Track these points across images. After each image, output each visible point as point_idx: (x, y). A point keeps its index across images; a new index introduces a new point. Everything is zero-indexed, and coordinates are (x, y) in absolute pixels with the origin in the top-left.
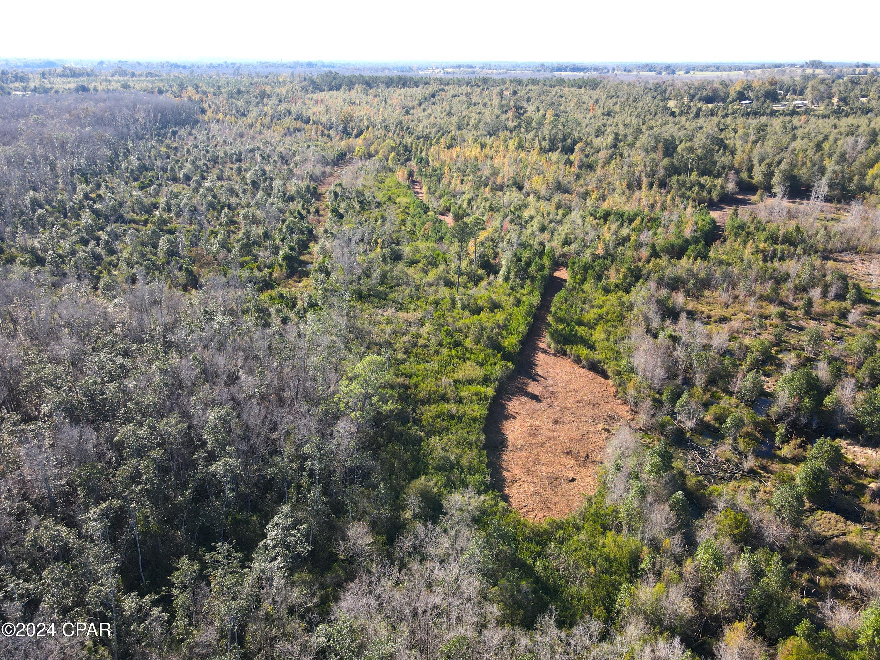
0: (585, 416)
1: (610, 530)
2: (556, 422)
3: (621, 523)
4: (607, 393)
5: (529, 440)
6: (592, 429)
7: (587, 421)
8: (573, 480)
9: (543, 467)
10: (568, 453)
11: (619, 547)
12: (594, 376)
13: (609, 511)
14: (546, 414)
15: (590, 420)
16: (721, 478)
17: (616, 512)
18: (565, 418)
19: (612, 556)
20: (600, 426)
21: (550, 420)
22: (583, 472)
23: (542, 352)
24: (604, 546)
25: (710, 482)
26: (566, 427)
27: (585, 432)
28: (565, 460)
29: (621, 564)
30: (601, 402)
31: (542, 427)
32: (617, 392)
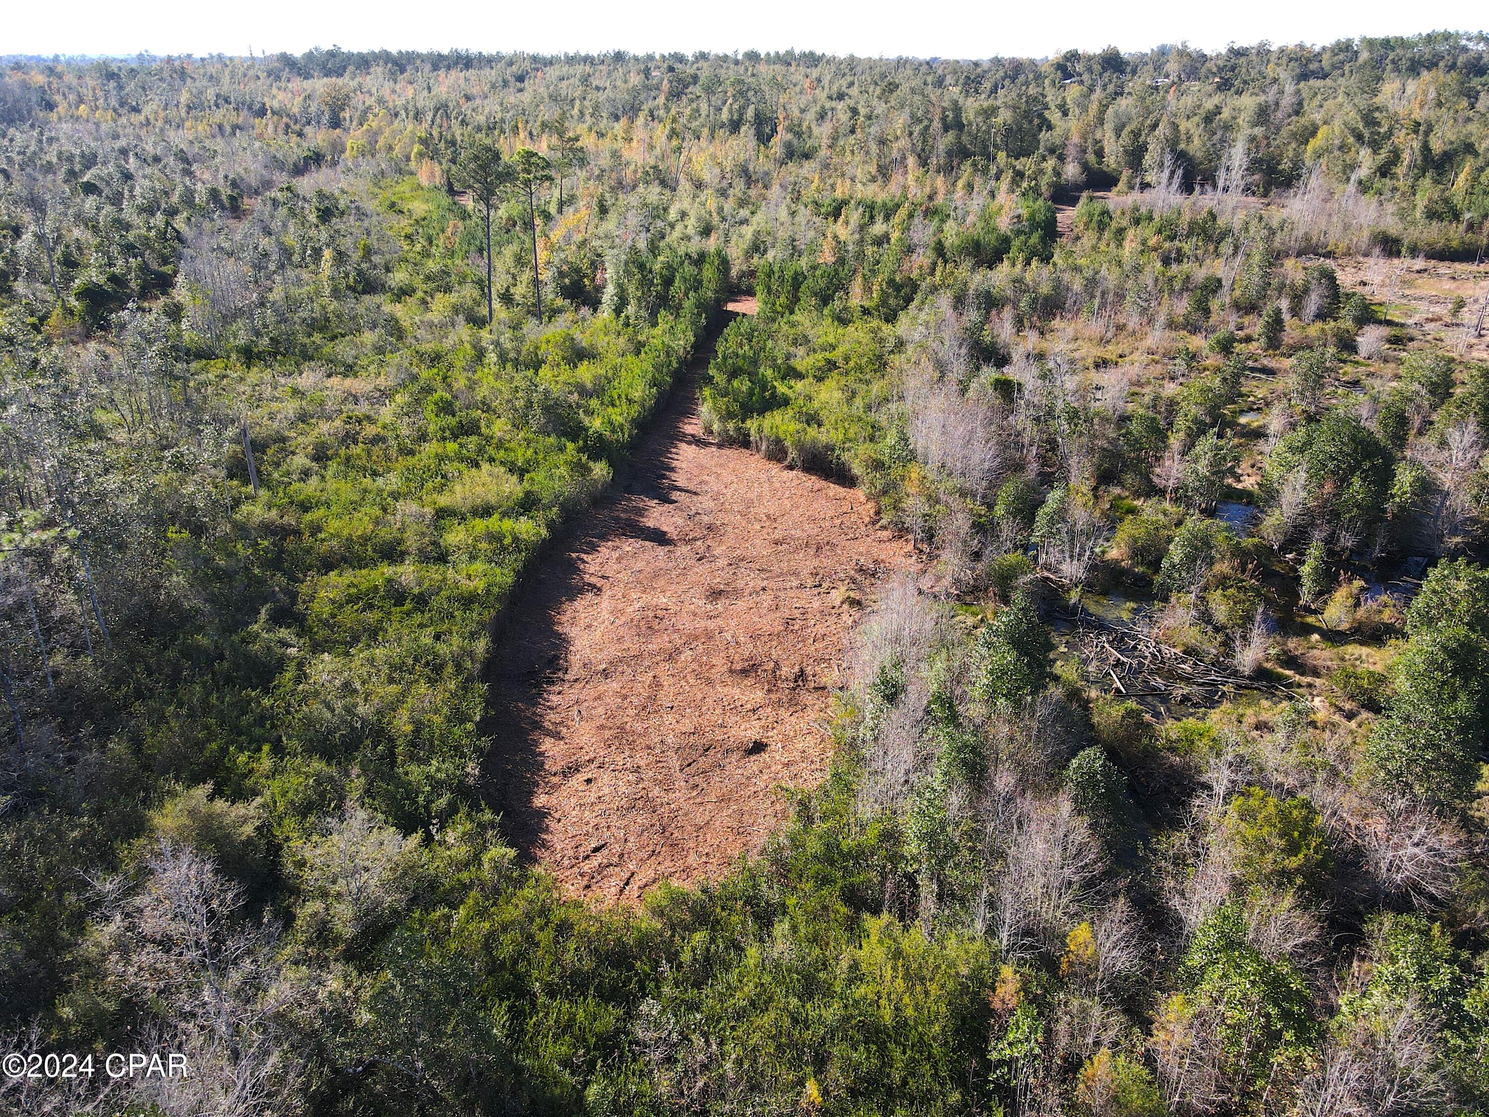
0: (796, 574)
1: (876, 911)
2: (715, 594)
3: (911, 879)
4: (854, 517)
5: (632, 645)
6: (816, 604)
7: (802, 586)
8: (758, 747)
9: (670, 718)
10: (744, 672)
11: (914, 978)
12: (820, 483)
13: (871, 836)
14: (692, 577)
15: (810, 583)
16: (1185, 699)
17: (891, 836)
18: (740, 584)
19: (887, 1016)
20: (837, 596)
21: (698, 591)
22: (791, 722)
23: (689, 443)
24: (855, 975)
25: (1157, 715)
26: (742, 604)
27: (797, 613)
28: (736, 692)
29: (922, 1044)
30: (841, 541)
31: (673, 608)
32: (878, 513)
